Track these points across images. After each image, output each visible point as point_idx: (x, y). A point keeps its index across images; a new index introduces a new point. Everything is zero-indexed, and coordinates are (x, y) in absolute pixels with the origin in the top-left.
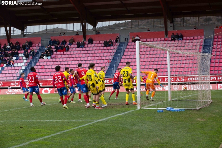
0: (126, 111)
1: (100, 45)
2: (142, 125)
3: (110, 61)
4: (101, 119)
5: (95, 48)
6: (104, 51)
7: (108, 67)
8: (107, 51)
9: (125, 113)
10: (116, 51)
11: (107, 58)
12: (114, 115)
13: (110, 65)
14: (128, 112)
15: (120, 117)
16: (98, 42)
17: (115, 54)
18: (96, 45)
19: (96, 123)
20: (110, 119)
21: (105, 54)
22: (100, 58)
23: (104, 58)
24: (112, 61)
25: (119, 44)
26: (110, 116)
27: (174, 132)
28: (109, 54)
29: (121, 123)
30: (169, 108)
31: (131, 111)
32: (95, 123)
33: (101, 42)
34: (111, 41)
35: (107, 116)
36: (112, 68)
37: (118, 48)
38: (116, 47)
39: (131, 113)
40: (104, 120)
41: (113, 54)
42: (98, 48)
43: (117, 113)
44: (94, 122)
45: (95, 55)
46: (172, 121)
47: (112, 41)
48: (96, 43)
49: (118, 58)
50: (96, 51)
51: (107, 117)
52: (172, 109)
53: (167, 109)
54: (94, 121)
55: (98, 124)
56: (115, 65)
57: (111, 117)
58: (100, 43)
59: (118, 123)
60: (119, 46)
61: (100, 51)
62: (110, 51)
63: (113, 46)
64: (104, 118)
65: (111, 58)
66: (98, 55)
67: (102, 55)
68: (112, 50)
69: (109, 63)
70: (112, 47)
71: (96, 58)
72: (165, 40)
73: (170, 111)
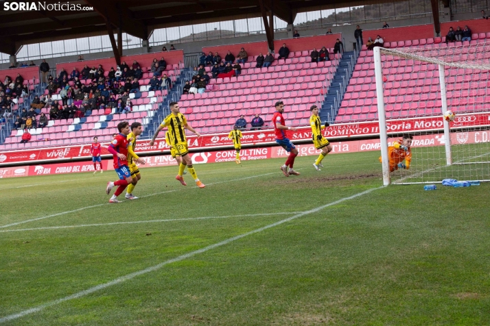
0: (360, 191)
1: (303, 59)
2: (392, 218)
3: (325, 91)
4: (309, 209)
5: (293, 67)
6: (311, 72)
7: (323, 104)
8: (318, 71)
9: (359, 194)
10: (337, 70)
11: (319, 84)
12: (335, 200)
13: (326, 98)
14: (364, 193)
15: (348, 203)
16: (298, 54)
17: (334, 77)
18: (296, 60)
19: (299, 218)
20: (327, 208)
21: (315, 78)
22: (305, 86)
23: (312, 85)
24: (329, 91)
25: (342, 56)
26: (328, 203)
27: (458, 228)
28: (322, 77)
29: (349, 216)
30: (448, 180)
31: (371, 190)
32: (296, 219)
33: (305, 53)
34: (326, 51)
35: (322, 203)
36: (331, 104)
37: (340, 63)
38: (336, 62)
39: (370, 194)
40: (315, 212)
41: (330, 77)
42: (300, 66)
43: (343, 197)
44: (295, 217)
45: (293, 80)
46: (454, 206)
47: (328, 49)
48: (295, 57)
49: (340, 84)
50: (296, 73)
51: (321, 205)
52: (454, 183)
53: (444, 182)
54: (294, 215)
55: (303, 220)
56: (336, 98)
57: (330, 204)
58: (303, 55)
59: (344, 216)
60: (343, 59)
61: (304, 72)
62: (325, 70)
63: (329, 60)
64: (316, 206)
65: (327, 84)
66: (300, 79)
67: (308, 79)
68: (329, 68)
69: (322, 94)
70: (328, 63)
71: (297, 86)
72: (435, 42)
73: (450, 186)
